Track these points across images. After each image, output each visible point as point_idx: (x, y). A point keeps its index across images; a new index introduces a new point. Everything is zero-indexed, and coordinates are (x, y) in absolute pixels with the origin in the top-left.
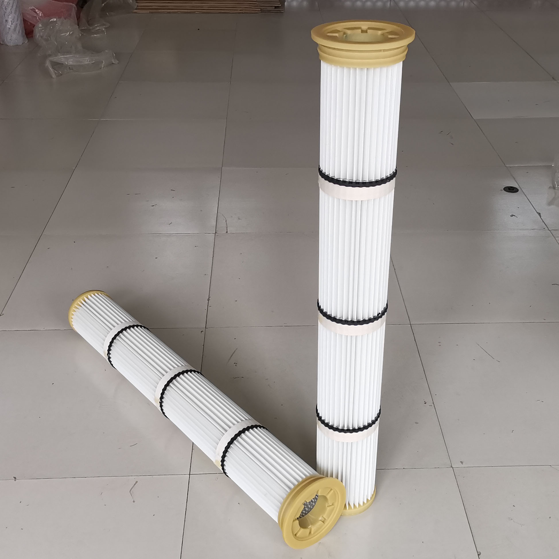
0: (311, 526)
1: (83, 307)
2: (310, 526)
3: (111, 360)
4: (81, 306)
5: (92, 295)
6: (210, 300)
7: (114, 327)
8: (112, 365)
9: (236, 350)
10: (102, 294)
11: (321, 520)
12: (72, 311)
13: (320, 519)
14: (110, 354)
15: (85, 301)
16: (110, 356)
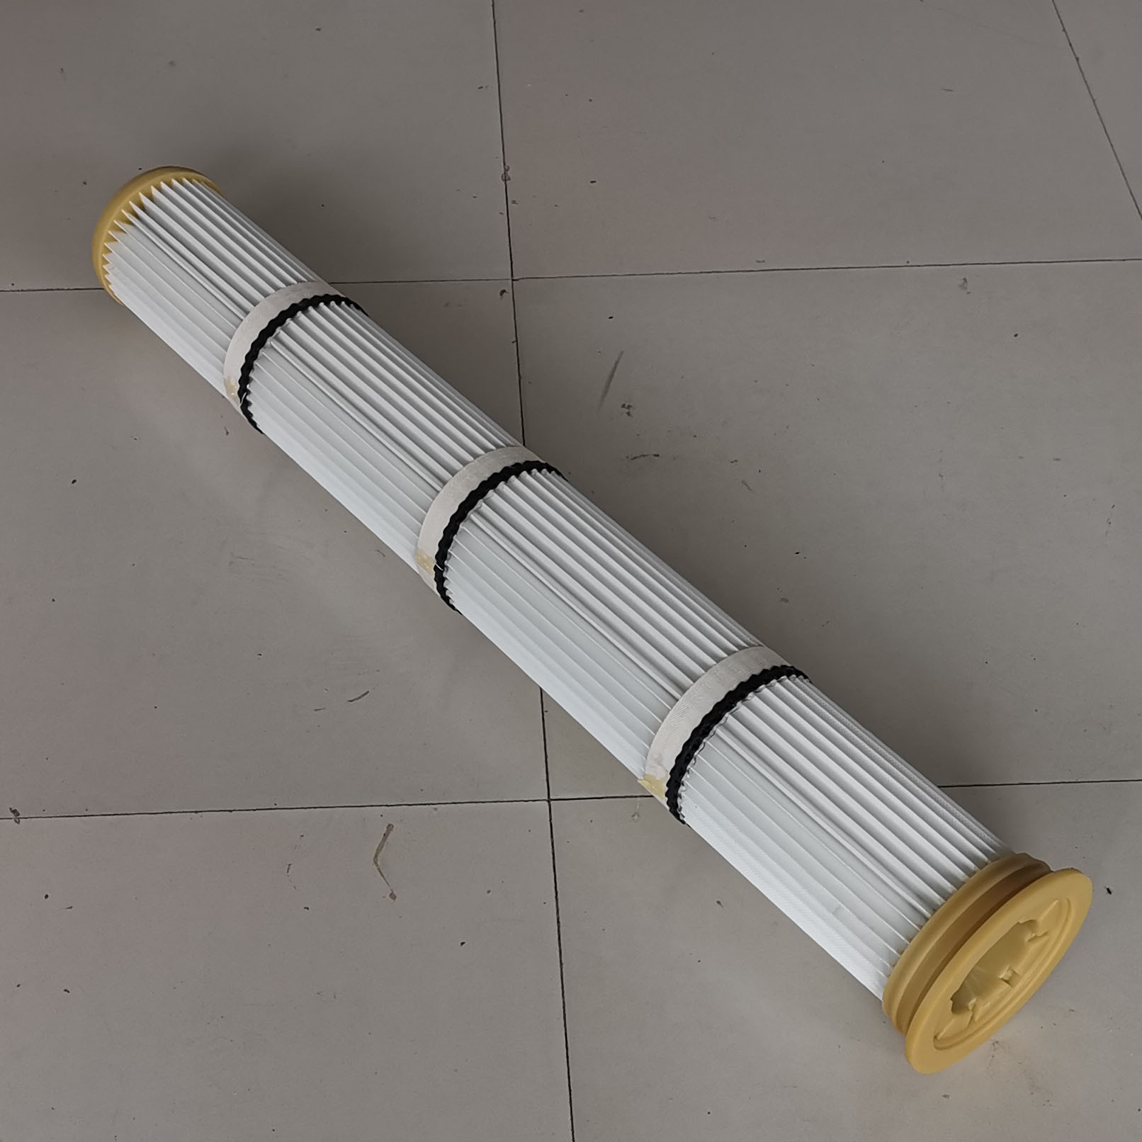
0: (977, 1000)
1: (136, 224)
2: (973, 1001)
3: (250, 409)
4: (130, 223)
5: (164, 186)
6: (509, 179)
7: (255, 303)
8: (254, 424)
9: (619, 359)
10: (194, 180)
11: (1002, 979)
12: (105, 242)
13: (1001, 977)
14: (248, 392)
15: (143, 208)
16: (248, 398)
